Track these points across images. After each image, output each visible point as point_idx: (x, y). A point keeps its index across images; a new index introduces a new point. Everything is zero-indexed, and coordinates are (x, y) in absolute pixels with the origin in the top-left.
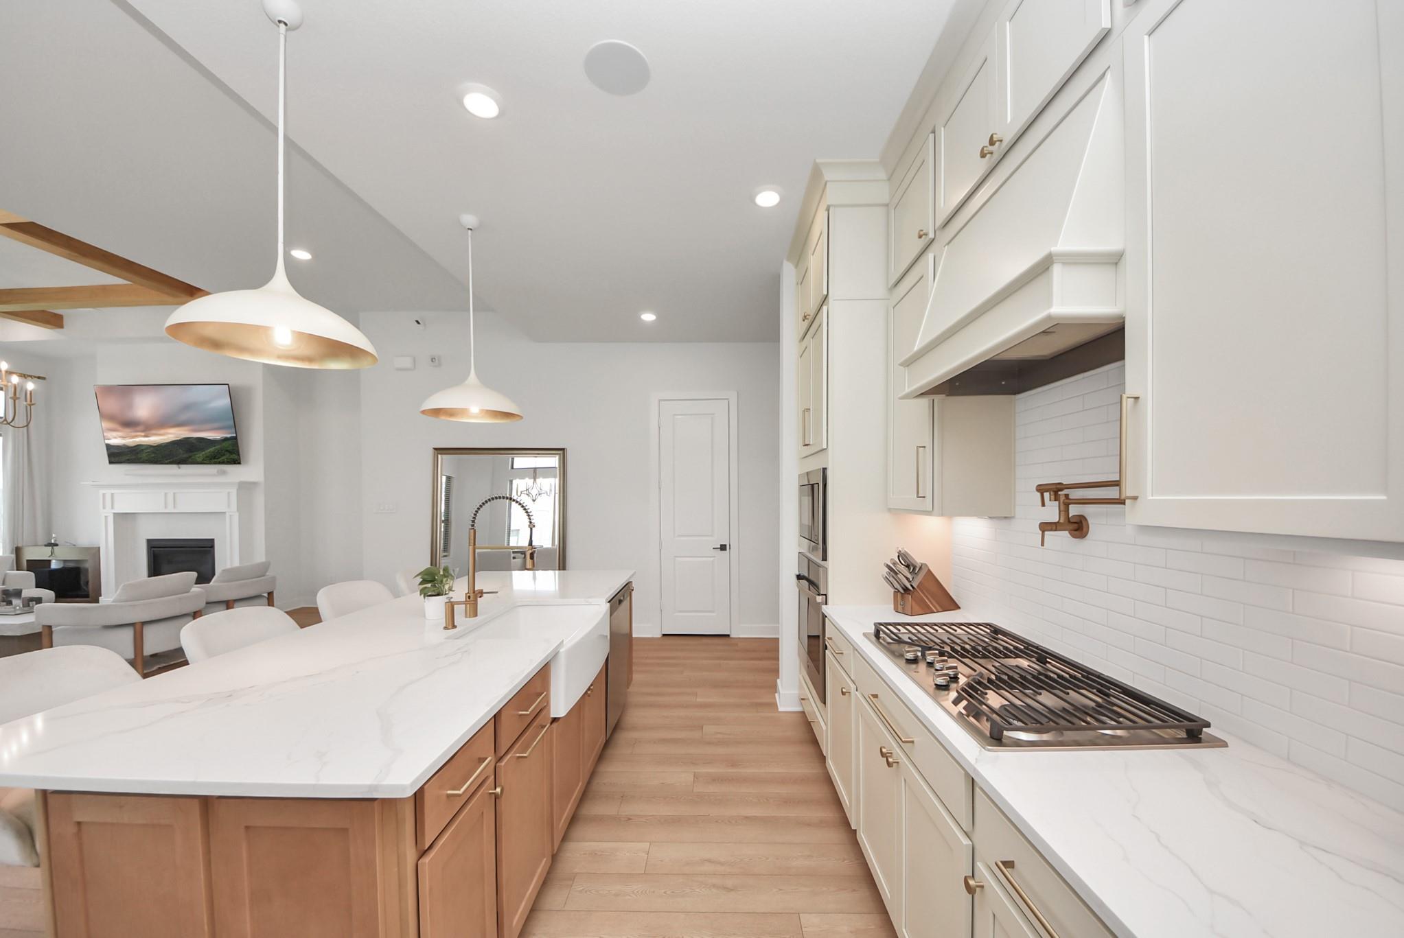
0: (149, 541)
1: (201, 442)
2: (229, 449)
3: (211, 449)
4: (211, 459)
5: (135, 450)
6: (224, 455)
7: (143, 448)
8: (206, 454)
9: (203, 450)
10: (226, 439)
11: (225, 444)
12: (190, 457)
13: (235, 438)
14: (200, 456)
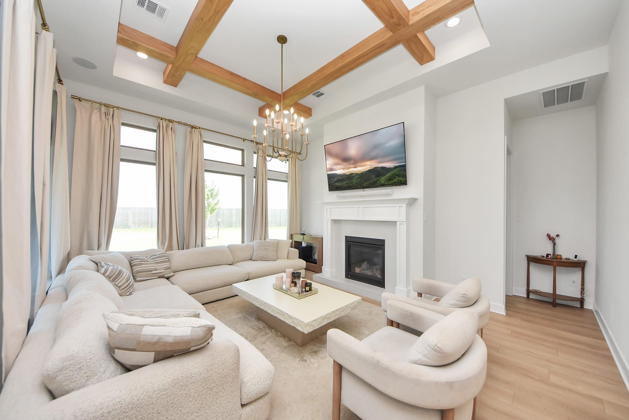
0: (347, 237)
1: (383, 170)
2: (398, 173)
3: (388, 175)
4: (389, 181)
5: (349, 177)
6: (395, 178)
7: (354, 175)
8: (386, 177)
9: (384, 175)
10: (396, 167)
11: (396, 171)
12: (378, 180)
13: (404, 166)
14: (383, 180)
